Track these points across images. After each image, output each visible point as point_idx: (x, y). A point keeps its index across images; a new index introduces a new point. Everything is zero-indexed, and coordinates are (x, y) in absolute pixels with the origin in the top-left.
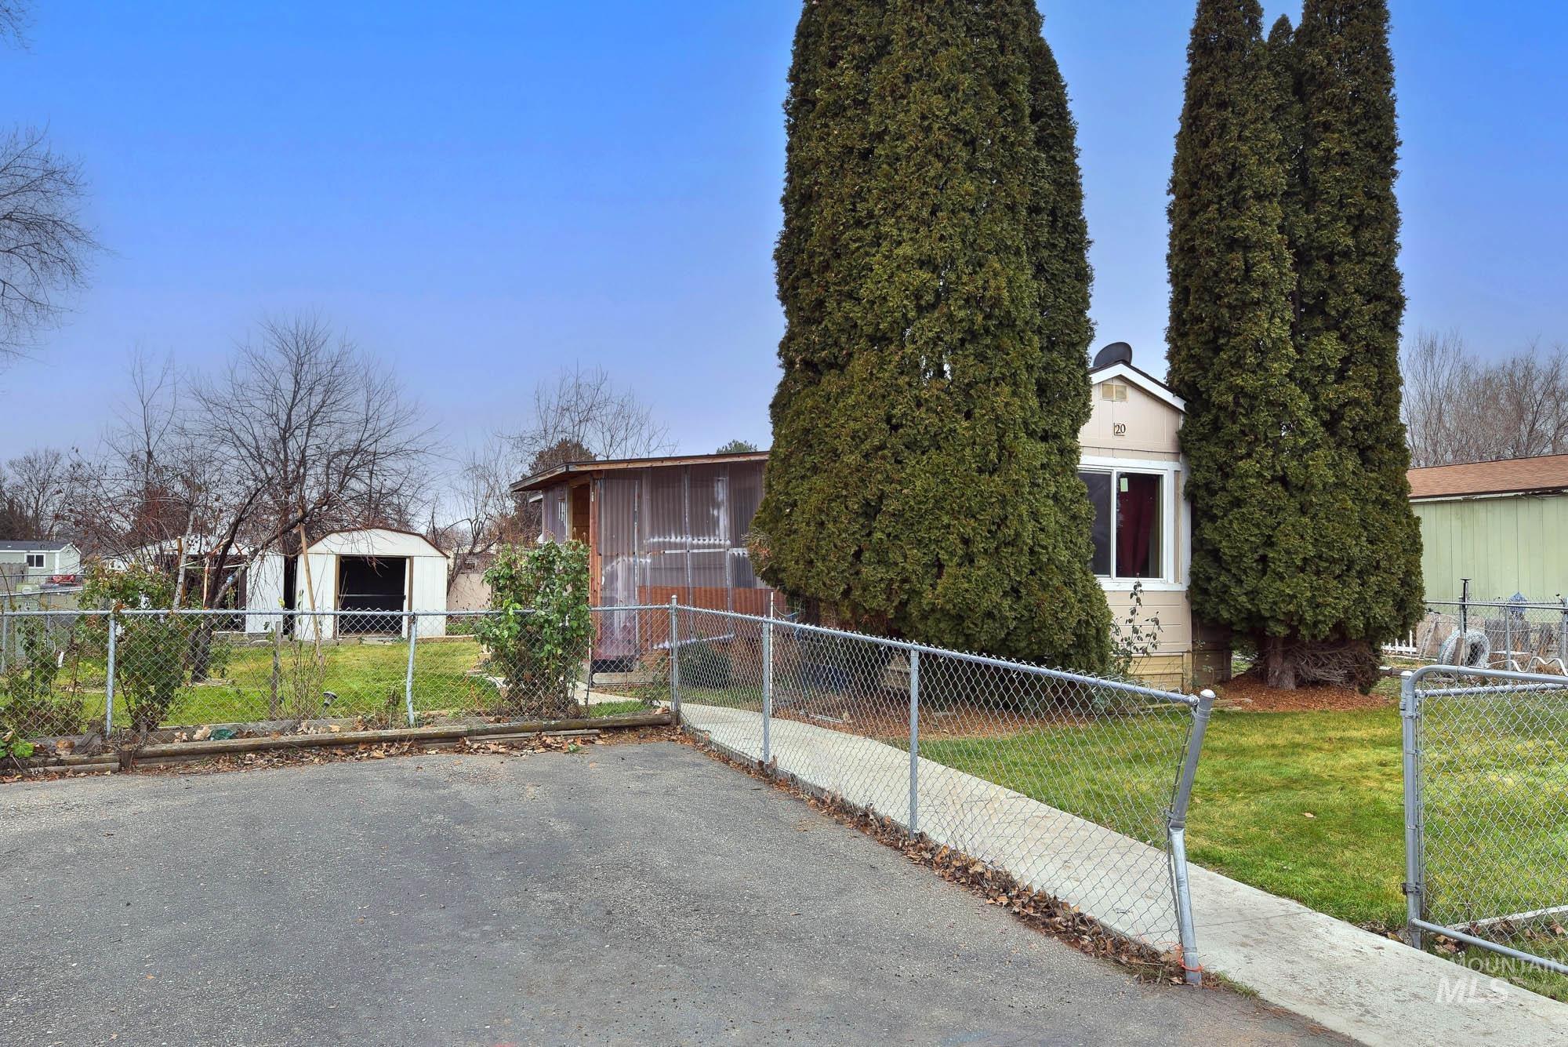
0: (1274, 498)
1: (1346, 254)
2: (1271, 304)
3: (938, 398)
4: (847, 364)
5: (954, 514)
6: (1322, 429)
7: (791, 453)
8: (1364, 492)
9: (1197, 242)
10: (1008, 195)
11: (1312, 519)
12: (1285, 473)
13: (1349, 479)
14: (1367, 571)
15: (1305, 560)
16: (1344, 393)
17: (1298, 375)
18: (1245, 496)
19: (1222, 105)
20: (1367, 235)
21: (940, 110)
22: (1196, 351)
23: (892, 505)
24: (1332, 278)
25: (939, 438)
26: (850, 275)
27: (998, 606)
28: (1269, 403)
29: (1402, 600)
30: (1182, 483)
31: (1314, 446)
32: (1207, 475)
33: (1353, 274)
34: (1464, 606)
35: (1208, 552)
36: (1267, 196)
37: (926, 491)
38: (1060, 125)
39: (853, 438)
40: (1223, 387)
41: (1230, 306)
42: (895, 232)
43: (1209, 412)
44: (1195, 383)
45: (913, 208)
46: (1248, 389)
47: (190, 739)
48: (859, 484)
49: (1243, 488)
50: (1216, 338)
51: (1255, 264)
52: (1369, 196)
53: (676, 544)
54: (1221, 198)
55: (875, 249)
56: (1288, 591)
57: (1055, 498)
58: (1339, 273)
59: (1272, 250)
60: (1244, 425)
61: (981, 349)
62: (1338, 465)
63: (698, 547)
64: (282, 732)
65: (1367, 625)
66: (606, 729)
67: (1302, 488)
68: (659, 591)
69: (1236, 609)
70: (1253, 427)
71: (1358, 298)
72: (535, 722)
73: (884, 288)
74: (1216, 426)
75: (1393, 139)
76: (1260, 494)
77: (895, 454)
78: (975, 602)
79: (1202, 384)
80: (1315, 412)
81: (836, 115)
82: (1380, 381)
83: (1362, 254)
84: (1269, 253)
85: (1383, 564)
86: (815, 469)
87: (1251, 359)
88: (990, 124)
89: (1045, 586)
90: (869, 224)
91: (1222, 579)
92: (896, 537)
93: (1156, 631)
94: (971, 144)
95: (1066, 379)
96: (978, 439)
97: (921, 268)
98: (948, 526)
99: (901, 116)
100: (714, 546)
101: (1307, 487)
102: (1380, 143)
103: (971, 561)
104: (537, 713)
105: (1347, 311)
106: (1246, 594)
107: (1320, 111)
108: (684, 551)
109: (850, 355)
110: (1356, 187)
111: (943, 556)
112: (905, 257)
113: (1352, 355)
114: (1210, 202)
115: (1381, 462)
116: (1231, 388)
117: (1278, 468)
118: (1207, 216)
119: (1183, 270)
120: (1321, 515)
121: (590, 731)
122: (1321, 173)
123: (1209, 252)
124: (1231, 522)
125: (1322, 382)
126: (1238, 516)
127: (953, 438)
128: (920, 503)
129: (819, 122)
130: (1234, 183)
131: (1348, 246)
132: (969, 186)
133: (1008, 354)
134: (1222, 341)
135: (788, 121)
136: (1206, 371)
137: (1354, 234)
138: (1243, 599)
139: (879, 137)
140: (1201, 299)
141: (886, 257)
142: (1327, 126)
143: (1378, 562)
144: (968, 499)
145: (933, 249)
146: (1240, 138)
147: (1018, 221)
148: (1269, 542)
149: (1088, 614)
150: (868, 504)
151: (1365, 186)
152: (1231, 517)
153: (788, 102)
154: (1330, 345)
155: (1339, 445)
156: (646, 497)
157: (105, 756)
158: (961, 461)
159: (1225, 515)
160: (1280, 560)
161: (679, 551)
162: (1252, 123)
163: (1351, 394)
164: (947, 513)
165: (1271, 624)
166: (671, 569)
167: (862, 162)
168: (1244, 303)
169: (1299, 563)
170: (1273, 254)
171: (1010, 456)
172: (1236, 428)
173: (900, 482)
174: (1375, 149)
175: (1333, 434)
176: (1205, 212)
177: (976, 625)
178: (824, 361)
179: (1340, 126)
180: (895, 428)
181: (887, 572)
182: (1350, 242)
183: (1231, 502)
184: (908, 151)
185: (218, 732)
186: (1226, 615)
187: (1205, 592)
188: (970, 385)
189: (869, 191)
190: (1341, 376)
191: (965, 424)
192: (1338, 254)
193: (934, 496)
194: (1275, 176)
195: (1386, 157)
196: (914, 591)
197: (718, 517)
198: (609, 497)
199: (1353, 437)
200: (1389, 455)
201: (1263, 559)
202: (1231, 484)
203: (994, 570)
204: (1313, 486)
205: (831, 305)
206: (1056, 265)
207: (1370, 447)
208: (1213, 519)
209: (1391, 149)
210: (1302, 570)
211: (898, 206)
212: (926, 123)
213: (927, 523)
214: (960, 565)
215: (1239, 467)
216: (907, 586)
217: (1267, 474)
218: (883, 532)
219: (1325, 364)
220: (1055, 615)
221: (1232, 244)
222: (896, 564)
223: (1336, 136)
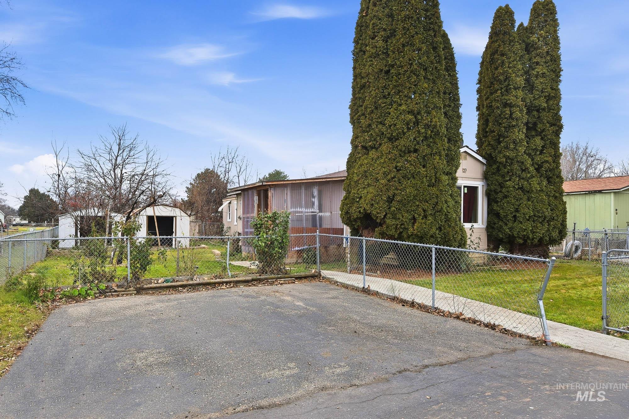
0: (519, 195)
1: (544, 109)
2: (519, 126)
3: (414, 160)
4: (379, 147)
5: (420, 201)
6: (535, 171)
7: (359, 179)
8: (549, 193)
9: (493, 104)
10: (438, 88)
11: (532, 202)
12: (523, 186)
13: (544, 188)
14: (550, 221)
15: (529, 216)
16: (543, 158)
17: (527, 152)
18: (509, 194)
19: (503, 55)
20: (551, 102)
21: (415, 57)
22: (492, 143)
23: (398, 198)
24: (539, 117)
25: (414, 174)
26: (381, 116)
27: (435, 233)
28: (518, 161)
29: (561, 230)
30: (485, 190)
31: (532, 177)
32: (495, 187)
33: (546, 116)
34: (574, 232)
35: (494, 214)
36: (518, 88)
37: (410, 193)
38: (452, 62)
39: (384, 174)
40: (501, 155)
41: (504, 127)
42: (399, 101)
43: (495, 164)
44: (491, 154)
45: (406, 92)
46: (511, 157)
47: (158, 283)
48: (386, 191)
49: (508, 191)
50: (499, 139)
51: (514, 112)
52: (552, 89)
53: (299, 211)
54: (502, 88)
55: (390, 107)
56: (524, 227)
57: (451, 195)
58: (542, 116)
59: (519, 107)
60: (509, 169)
61: (429, 143)
62: (540, 183)
63: (307, 212)
64: (188, 280)
65: (550, 239)
66: (297, 278)
67: (528, 192)
68: (294, 229)
69: (505, 233)
70: (512, 170)
71: (548, 125)
72: (273, 276)
73: (395, 121)
74: (498, 169)
75: (560, 69)
76: (514, 194)
77: (399, 180)
78: (427, 232)
79: (493, 155)
80: (533, 165)
81: (375, 57)
82: (555, 154)
83: (549, 109)
84: (518, 108)
85: (556, 218)
86: (369, 185)
87: (512, 146)
88: (432, 63)
89: (450, 226)
90: (388, 97)
91: (500, 223)
92: (399, 209)
93: (479, 242)
94: (425, 69)
95: (454, 153)
96: (428, 175)
97: (409, 114)
98: (418, 205)
99: (401, 59)
100: (313, 212)
101: (530, 191)
102: (556, 70)
103: (426, 218)
104: (272, 272)
105: (544, 129)
106: (508, 229)
107: (535, 58)
108: (302, 214)
109: (380, 144)
110: (548, 85)
111: (416, 216)
112: (403, 110)
113: (545, 145)
114: (498, 90)
115: (555, 183)
116: (504, 156)
117: (520, 184)
118: (497, 95)
119: (487, 114)
120: (535, 201)
121: (292, 279)
122: (535, 80)
123: (498, 108)
124: (503, 204)
125: (535, 154)
126: (506, 201)
127: (419, 174)
128: (408, 197)
129: (368, 59)
130: (506, 83)
131: (545, 106)
132: (426, 85)
133: (437, 145)
134: (501, 139)
135: (353, 58)
136: (495, 150)
137: (547, 102)
138: (507, 230)
139: (393, 66)
140: (494, 124)
141: (396, 110)
142: (537, 63)
143: (553, 217)
144: (426, 196)
145: (413, 108)
146: (508, 67)
147: (440, 97)
148: (517, 210)
149: (462, 236)
150: (389, 197)
151: (551, 85)
152: (503, 202)
153: (354, 51)
154: (538, 141)
155: (541, 177)
156: (289, 194)
157: (130, 289)
158: (422, 182)
159: (501, 201)
160: (521, 217)
161: (301, 214)
162: (513, 62)
163: (545, 158)
164: (418, 201)
165: (517, 239)
166: (298, 220)
167: (385, 75)
168: (509, 126)
169: (527, 218)
170: (520, 109)
171: (439, 181)
172: (506, 170)
173: (400, 190)
174: (554, 72)
175: (539, 173)
176: (496, 93)
177: (427, 240)
178: (370, 146)
179: (542, 64)
180: (398, 171)
181: (396, 221)
182: (546, 105)
183: (503, 197)
184: (404, 72)
185: (166, 280)
186: (501, 236)
187: (493, 228)
188: (425, 156)
189: (389, 85)
190: (541, 152)
191: (424, 170)
192: (541, 109)
193: (414, 195)
194: (520, 81)
195: (558, 75)
196: (405, 228)
197: (314, 201)
198: (276, 194)
199: (545, 174)
200: (557, 180)
201: (515, 217)
202: (504, 190)
203: (433, 221)
204: (533, 191)
205: (374, 126)
206: (451, 113)
207: (551, 177)
208: (497, 202)
209: (559, 72)
210: (528, 220)
211: (399, 91)
212: (411, 62)
213: (410, 204)
214: (422, 219)
215: (506, 184)
216: (403, 226)
217: (517, 187)
218: (395, 207)
219: (536, 148)
220: (453, 236)
221: (506, 105)
222: (399, 219)
223: (541, 67)
